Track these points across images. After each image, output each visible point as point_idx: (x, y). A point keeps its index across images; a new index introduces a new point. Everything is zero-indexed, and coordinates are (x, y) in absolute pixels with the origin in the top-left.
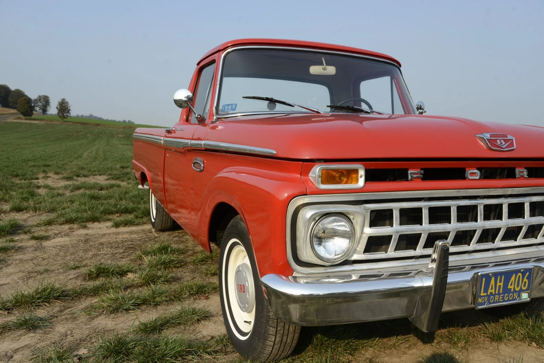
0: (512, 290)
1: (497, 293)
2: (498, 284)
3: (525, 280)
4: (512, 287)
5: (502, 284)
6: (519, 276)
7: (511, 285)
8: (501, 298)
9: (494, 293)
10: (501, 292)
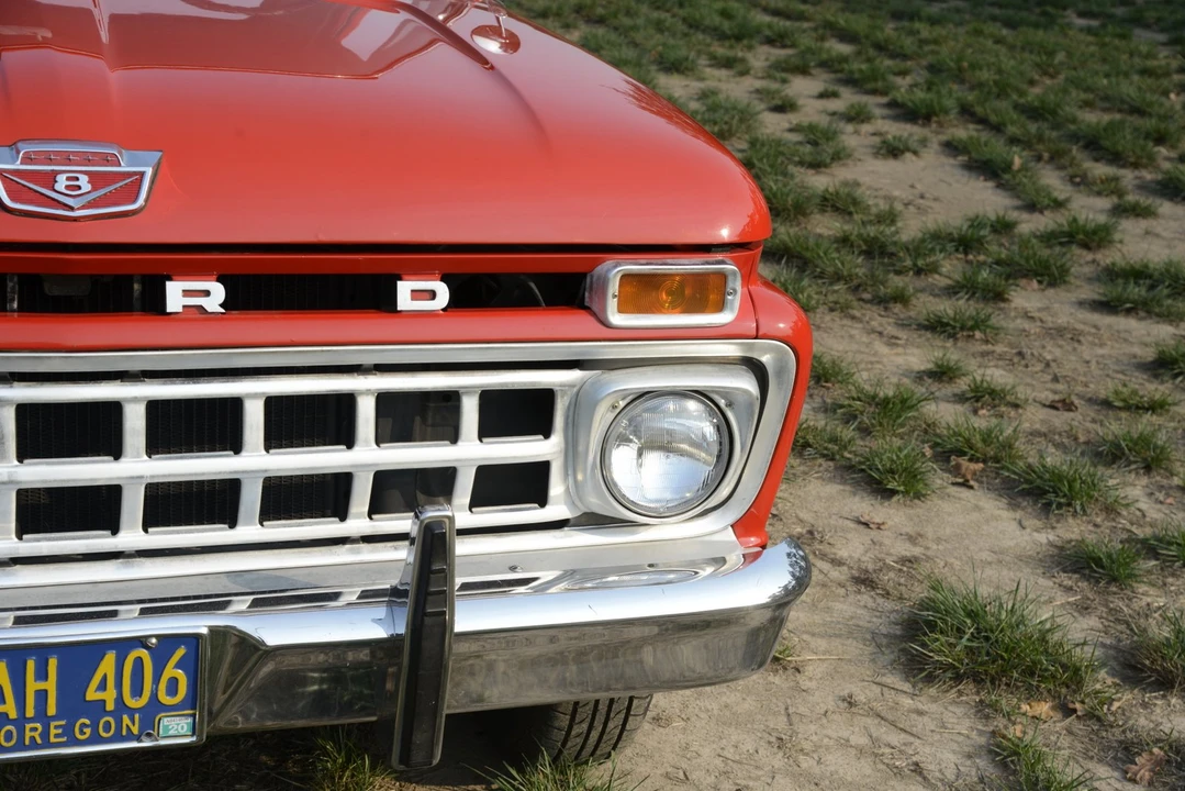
0: (110, 706)
1: (30, 713)
2: (32, 686)
3: (170, 671)
4: (109, 696)
5: (51, 685)
6: (139, 662)
7: (103, 686)
8: (53, 731)
9: (13, 715)
10: (52, 711)
